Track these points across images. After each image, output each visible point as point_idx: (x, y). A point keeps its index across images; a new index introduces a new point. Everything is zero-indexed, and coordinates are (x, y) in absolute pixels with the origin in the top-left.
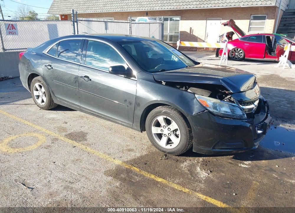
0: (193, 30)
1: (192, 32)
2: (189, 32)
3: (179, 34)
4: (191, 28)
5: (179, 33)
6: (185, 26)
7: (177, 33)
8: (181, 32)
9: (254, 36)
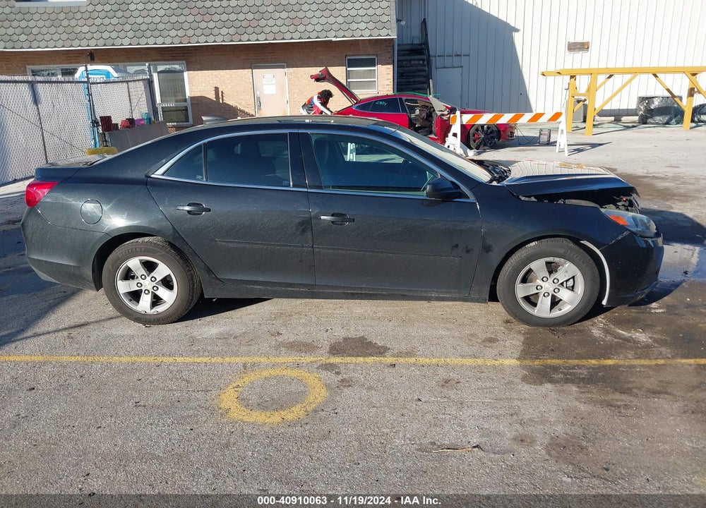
0: (222, 92)
1: (220, 97)
2: (213, 97)
3: (189, 104)
4: (217, 89)
5: (189, 101)
6: (198, 83)
7: (180, 101)
8: (192, 98)
9: (382, 101)
